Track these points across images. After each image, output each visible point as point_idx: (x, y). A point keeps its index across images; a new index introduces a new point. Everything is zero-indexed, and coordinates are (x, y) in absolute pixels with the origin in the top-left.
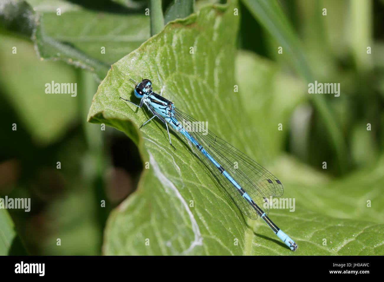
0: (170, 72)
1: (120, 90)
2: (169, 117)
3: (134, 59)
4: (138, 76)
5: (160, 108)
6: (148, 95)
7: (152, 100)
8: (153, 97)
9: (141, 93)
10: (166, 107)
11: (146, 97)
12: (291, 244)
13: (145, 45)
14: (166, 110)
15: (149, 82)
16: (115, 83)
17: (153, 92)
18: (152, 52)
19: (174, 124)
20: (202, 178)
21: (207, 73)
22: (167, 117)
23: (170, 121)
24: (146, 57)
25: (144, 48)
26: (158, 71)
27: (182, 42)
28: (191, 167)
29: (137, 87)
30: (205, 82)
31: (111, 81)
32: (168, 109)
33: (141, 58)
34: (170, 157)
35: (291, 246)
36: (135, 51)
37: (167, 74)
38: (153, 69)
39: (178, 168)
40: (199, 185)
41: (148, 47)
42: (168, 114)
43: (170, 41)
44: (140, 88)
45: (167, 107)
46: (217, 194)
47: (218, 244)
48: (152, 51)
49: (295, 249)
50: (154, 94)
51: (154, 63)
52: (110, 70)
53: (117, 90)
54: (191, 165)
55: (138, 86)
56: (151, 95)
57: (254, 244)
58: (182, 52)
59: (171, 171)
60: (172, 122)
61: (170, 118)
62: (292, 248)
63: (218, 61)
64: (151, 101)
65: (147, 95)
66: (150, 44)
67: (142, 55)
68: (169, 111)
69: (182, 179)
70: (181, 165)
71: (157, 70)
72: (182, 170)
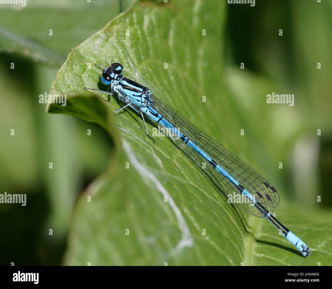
0: (143, 57)
1: (85, 76)
2: (146, 105)
3: (98, 42)
4: (105, 61)
5: (134, 95)
6: (119, 80)
7: (124, 86)
8: (125, 83)
9: (108, 78)
10: (141, 93)
11: (116, 84)
12: (304, 249)
13: (112, 25)
14: (141, 98)
15: (119, 67)
16: (77, 69)
17: (124, 76)
18: (120, 34)
19: (151, 114)
20: (188, 175)
21: (188, 64)
22: (143, 106)
23: (146, 111)
24: (113, 40)
25: (110, 29)
26: (129, 55)
27: (155, 24)
28: (175, 161)
29: (104, 72)
30: (187, 74)
31: (72, 66)
32: (144, 96)
33: (107, 41)
34: (149, 148)
35: (303, 251)
36: (100, 32)
37: (140, 61)
38: (122, 53)
39: (159, 161)
40: (186, 181)
41: (115, 28)
42: (145, 103)
43: (141, 22)
44: (107, 73)
45: (143, 94)
46: (208, 194)
47: (212, 248)
48: (120, 32)
49: (307, 255)
50: (125, 79)
51: (123, 46)
52: (71, 53)
53: (80, 77)
54: (175, 159)
55: (106, 70)
56: (122, 80)
57: (255, 254)
58: (157, 36)
59: (151, 163)
60: (150, 111)
61: (146, 107)
62: (305, 254)
63: (201, 52)
64: (122, 88)
65: (117, 80)
66: (117, 24)
67: (108, 37)
68: (145, 98)
69: (164, 173)
70: (162, 158)
71: (127, 55)
72: (163, 163)
